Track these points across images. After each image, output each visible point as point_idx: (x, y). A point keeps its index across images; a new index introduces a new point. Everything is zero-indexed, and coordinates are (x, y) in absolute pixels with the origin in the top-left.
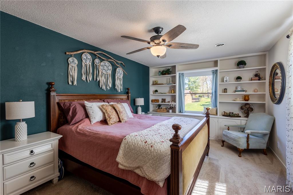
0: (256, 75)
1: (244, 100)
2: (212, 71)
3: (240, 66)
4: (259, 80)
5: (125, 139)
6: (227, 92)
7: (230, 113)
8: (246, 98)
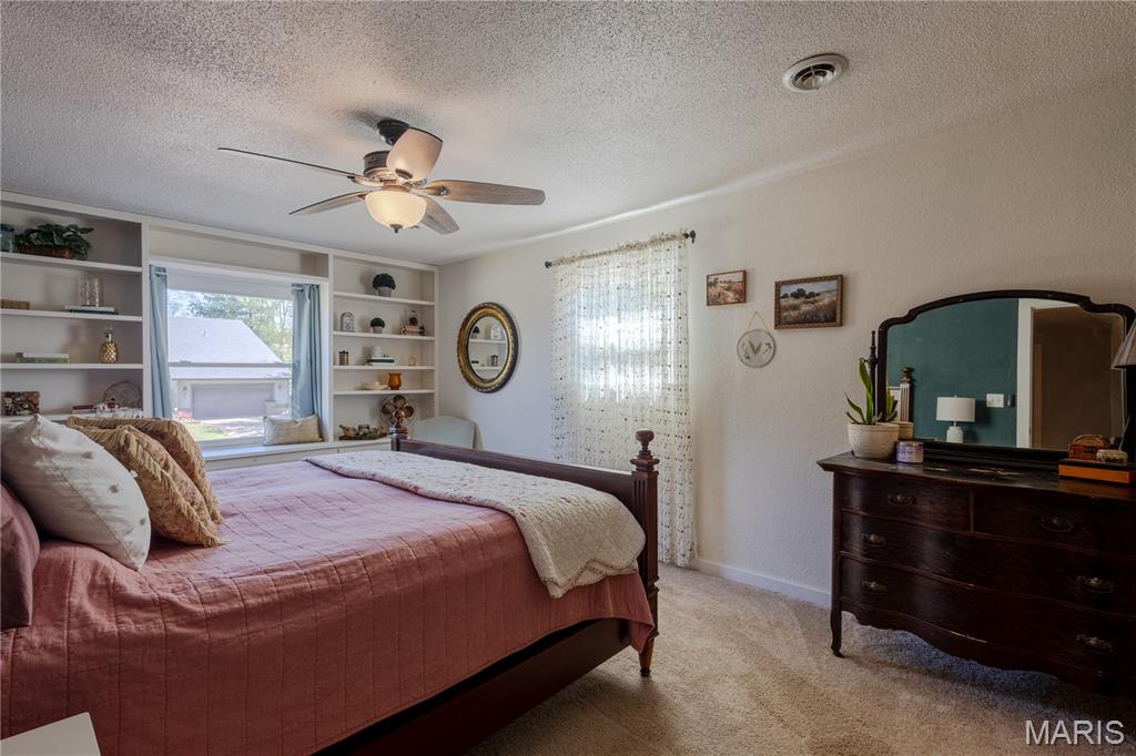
0: (413, 321)
1: (390, 386)
2: (293, 285)
3: (381, 289)
4: (422, 334)
5: (524, 516)
6: (347, 364)
7: (360, 428)
8: (393, 380)
